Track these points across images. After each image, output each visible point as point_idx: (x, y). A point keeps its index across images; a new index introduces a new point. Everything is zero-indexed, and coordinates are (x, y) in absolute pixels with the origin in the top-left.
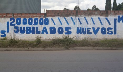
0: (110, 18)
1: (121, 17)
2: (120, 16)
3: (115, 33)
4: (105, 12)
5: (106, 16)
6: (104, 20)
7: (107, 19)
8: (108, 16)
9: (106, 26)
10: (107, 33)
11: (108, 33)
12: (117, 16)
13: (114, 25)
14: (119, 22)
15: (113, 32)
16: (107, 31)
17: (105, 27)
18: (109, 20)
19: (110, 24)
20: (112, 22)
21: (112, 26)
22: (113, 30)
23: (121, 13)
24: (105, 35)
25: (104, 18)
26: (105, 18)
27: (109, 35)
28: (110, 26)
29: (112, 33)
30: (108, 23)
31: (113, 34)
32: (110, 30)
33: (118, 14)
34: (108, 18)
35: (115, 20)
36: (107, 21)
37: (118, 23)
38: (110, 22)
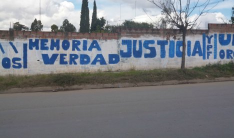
0: (17, 43)
1: (34, 41)
2: (32, 40)
3: (25, 67)
4: (9, 33)
5: (10, 40)
6: (7, 46)
7: (11, 44)
8: (13, 39)
9: (11, 55)
10: (11, 66)
11: (14, 67)
12: (28, 39)
13: (23, 53)
14: (31, 48)
15: (23, 65)
16: (12, 64)
17: (9, 57)
18: (15, 46)
19: (16, 52)
20: (20, 49)
21: (20, 55)
22: (22, 62)
23: (34, 35)
24: (8, 69)
25: (6, 42)
26: (9, 42)
27: (15, 69)
28: (17, 56)
29: (20, 66)
30: (13, 50)
31: (22, 67)
32: (16, 62)
33: (29, 37)
34: (14, 43)
35: (25, 45)
36: (11, 47)
37: (29, 51)
38: (17, 48)
